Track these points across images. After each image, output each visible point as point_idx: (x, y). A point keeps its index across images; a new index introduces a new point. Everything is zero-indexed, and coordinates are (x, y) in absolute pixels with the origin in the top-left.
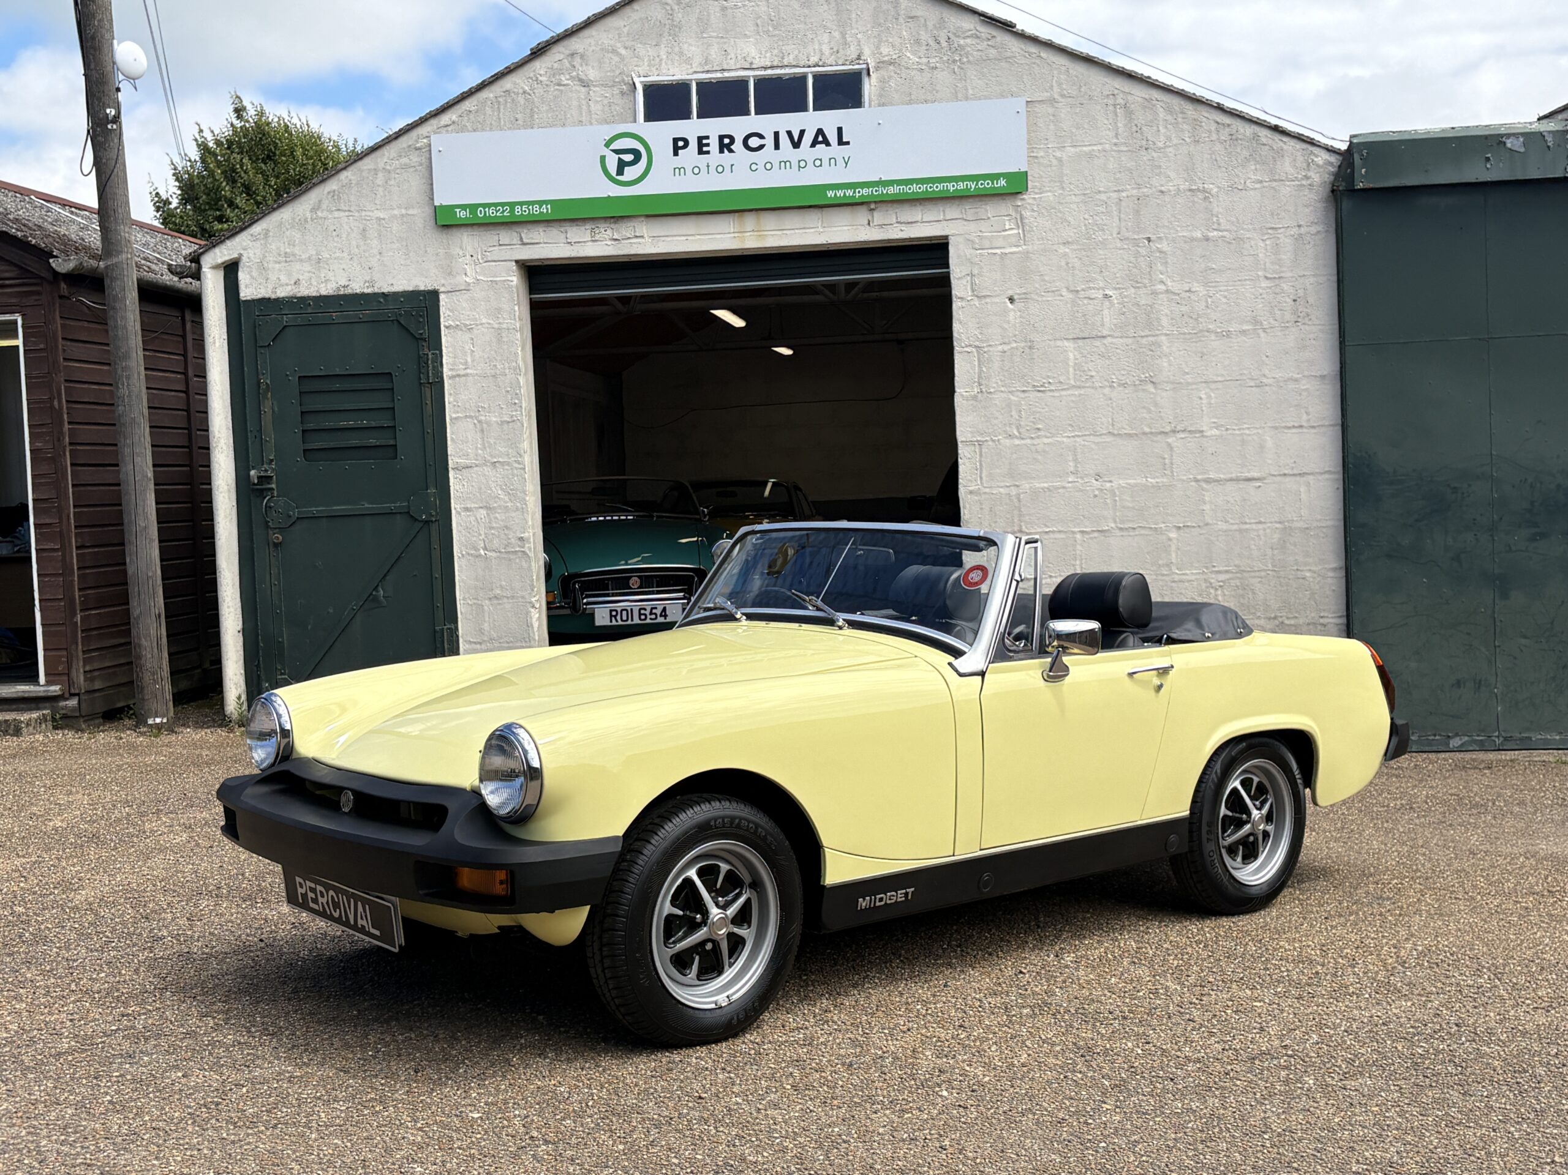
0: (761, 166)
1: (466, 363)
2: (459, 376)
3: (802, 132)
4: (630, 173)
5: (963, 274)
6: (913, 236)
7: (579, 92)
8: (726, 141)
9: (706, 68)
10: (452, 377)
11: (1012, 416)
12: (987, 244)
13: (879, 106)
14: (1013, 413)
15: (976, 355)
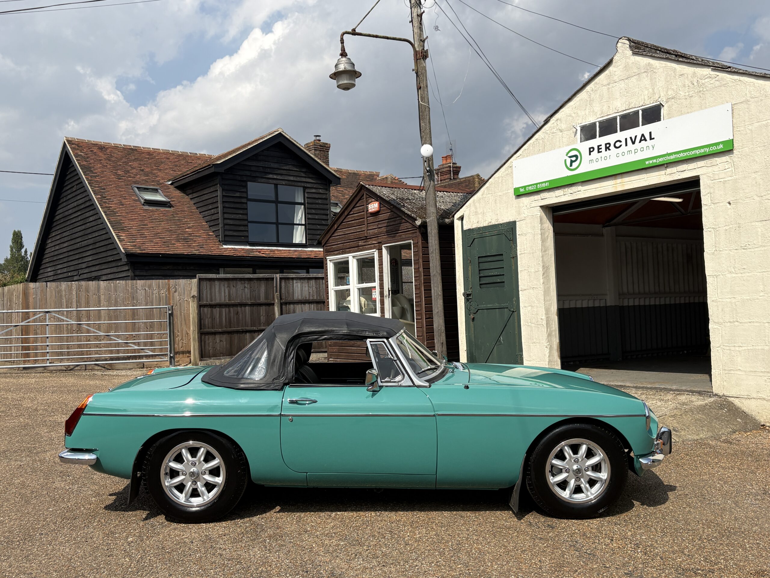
0: (620, 155)
1: (524, 249)
2: (522, 254)
3: (636, 137)
4: (575, 165)
5: (706, 193)
6: (684, 177)
7: (559, 135)
8: (608, 146)
9: (602, 116)
10: (520, 254)
11: (731, 262)
12: (717, 177)
13: (668, 118)
14: (731, 261)
15: (713, 232)
